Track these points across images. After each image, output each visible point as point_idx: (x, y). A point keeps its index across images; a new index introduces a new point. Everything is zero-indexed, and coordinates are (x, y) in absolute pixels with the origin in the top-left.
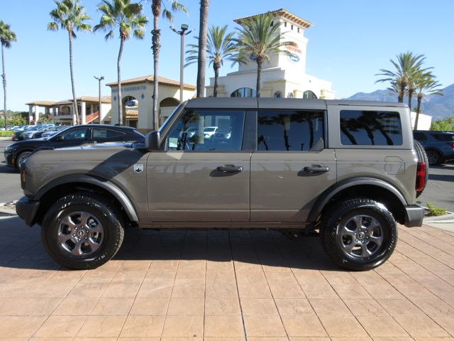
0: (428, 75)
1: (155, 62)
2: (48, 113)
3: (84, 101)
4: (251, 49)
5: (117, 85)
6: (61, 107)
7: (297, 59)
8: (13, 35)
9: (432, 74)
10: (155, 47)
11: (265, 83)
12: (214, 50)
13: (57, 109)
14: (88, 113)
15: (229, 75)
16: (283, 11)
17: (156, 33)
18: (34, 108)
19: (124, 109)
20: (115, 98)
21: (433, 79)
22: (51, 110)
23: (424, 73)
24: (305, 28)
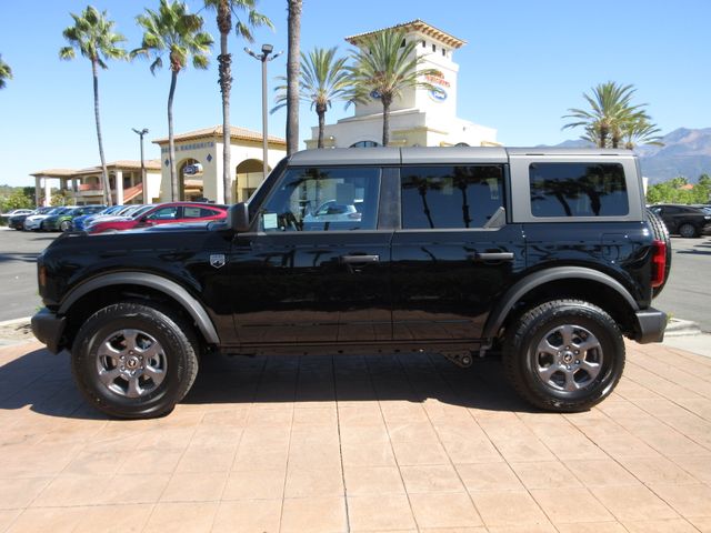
0: (641, 115)
1: (225, 103)
2: (64, 187)
3: (121, 168)
4: (374, 81)
5: (168, 142)
6: (85, 177)
7: (443, 97)
8: (7, 68)
9: (646, 114)
10: (224, 82)
11: (395, 133)
12: (316, 84)
13: (79, 181)
14: (127, 185)
15: (340, 122)
16: (419, 24)
17: (224, 60)
18: (42, 180)
19: (181, 179)
20: (167, 162)
21: (647, 121)
22: (70, 183)
23: (634, 112)
24: (453, 48)
